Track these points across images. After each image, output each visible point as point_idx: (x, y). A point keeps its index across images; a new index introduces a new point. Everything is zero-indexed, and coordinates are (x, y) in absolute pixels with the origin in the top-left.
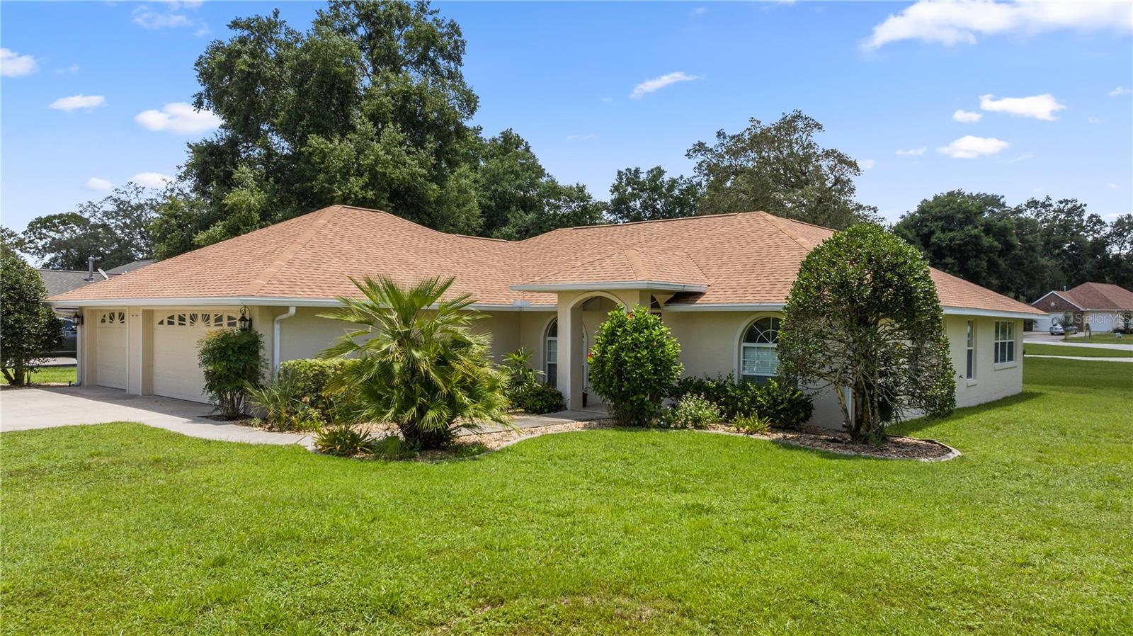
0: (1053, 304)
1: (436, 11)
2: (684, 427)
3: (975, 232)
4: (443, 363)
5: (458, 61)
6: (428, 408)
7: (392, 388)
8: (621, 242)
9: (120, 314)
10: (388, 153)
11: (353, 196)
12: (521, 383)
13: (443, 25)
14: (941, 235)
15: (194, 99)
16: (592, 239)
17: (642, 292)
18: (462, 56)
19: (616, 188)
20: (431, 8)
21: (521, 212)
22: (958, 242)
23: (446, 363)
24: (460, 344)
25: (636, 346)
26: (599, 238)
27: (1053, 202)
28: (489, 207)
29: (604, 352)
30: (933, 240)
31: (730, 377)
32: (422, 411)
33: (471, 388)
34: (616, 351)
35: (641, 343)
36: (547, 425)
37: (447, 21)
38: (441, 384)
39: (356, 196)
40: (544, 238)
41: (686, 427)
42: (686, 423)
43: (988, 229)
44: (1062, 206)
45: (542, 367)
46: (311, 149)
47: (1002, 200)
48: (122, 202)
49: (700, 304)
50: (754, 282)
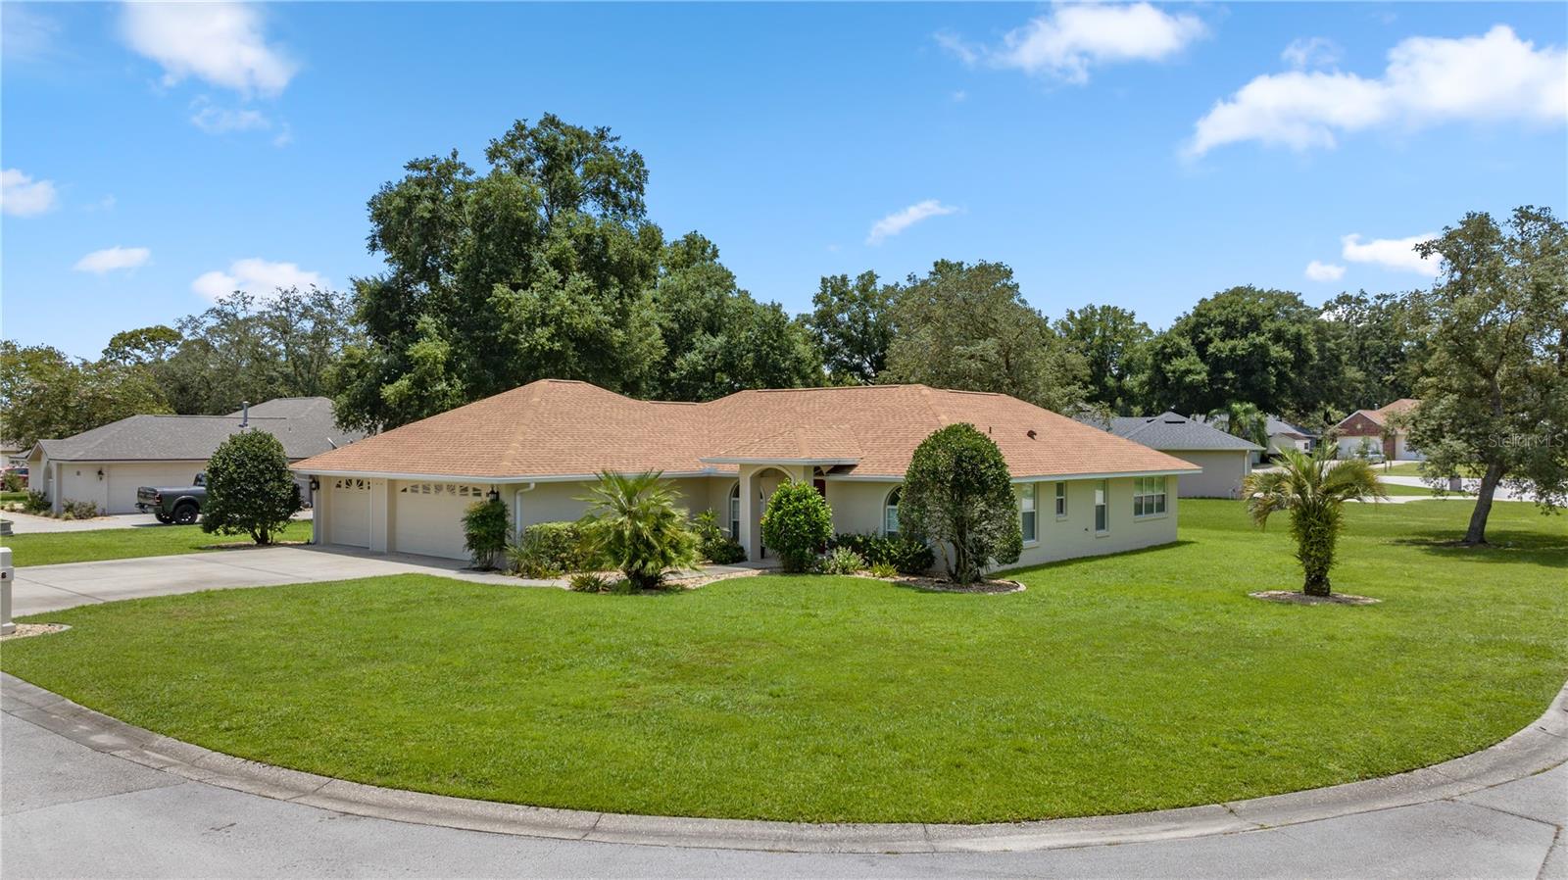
0: (1359, 427)
1: (617, 139)
2: (834, 573)
3: (1261, 340)
4: (657, 530)
5: (641, 191)
6: (648, 560)
7: (624, 547)
8: (798, 409)
9: (358, 481)
10: (574, 302)
11: (539, 347)
12: (709, 539)
13: (625, 154)
14: (1221, 345)
15: (369, 242)
16: (774, 404)
17: (806, 468)
18: (644, 185)
19: (818, 299)
20: (611, 134)
21: (708, 335)
22: (1240, 353)
23: (659, 530)
24: (667, 516)
25: (797, 512)
26: (779, 404)
27: (1368, 297)
28: (672, 330)
29: (772, 517)
30: (1211, 349)
31: (875, 533)
32: (645, 563)
33: (676, 546)
34: (782, 515)
35: (800, 510)
36: (730, 572)
37: (629, 151)
38: (656, 544)
39: (543, 347)
40: (730, 400)
41: (835, 573)
42: (835, 570)
43: (1278, 337)
44: (1379, 302)
45: (727, 524)
46: (496, 299)
47: (1299, 298)
48: (226, 315)
49: (853, 475)
50: (896, 456)
